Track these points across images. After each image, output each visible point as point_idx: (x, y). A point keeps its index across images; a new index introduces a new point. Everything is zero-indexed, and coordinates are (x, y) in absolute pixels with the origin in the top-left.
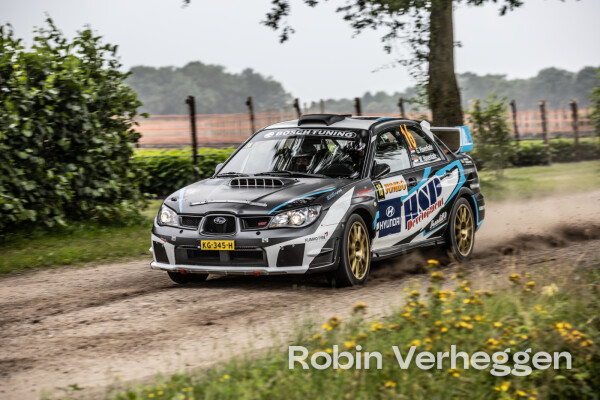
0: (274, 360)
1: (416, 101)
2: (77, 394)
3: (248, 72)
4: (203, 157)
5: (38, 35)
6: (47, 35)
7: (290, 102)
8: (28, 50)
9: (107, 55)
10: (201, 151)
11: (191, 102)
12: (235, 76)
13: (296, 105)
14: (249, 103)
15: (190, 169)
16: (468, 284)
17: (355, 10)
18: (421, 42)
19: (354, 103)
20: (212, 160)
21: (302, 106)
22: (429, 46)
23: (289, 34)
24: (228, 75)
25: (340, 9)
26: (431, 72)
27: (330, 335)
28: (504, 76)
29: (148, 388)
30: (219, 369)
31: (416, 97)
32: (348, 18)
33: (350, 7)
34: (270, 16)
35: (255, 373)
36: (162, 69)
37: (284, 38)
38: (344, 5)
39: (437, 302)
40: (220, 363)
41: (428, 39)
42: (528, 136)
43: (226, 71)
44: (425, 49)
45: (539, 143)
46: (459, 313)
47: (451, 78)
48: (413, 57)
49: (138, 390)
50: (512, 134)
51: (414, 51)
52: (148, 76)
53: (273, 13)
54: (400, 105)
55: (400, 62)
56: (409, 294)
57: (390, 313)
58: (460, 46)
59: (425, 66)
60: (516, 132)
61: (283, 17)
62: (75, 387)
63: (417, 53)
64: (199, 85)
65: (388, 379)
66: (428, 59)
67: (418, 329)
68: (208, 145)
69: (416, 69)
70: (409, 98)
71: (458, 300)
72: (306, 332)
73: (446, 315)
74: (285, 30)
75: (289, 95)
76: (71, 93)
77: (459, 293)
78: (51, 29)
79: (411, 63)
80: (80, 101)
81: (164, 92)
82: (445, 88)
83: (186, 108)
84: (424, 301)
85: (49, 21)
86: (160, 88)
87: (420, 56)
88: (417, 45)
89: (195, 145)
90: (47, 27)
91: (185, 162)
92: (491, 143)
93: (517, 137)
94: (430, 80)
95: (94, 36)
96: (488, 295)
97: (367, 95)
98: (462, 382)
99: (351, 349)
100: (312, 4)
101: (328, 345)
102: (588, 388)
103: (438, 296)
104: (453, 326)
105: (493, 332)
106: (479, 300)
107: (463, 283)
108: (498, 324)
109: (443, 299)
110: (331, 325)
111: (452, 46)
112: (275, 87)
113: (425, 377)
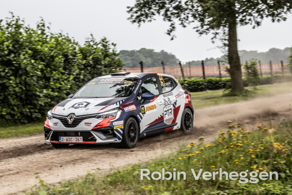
0: (171, 158)
2: (100, 171)
3: (162, 51)
5: (87, 40)
6: (90, 40)
7: (178, 62)
8: (83, 46)
9: (112, 47)
11: (141, 63)
12: (158, 53)
13: (180, 64)
14: (162, 63)
16: (242, 129)
17: (200, 28)
18: (225, 40)
19: (201, 62)
21: (182, 64)
23: (174, 38)
24: (155, 53)
25: (194, 28)
26: (229, 51)
27: (191, 148)
28: (257, 51)
29: (125, 169)
30: (151, 162)
31: (224, 60)
32: (197, 31)
33: (198, 27)
34: (168, 31)
35: (164, 163)
36: (131, 51)
37: (172, 39)
38: (196, 26)
39: (230, 136)
40: (152, 160)
42: (266, 73)
43: (154, 51)
44: (227, 42)
45: (269, 76)
46: (238, 140)
47: (236, 52)
48: (223, 45)
49: (121, 170)
50: (259, 73)
51: (223, 43)
52: (127, 54)
53: (170, 30)
54: (218, 63)
55: (217, 47)
56: (220, 133)
57: (214, 141)
58: (239, 41)
59: (227, 48)
60: (261, 72)
61: (173, 32)
62: (99, 169)
64: (145, 56)
65: (212, 165)
66: (228, 46)
67: (223, 146)
69: (224, 50)
70: (221, 60)
71: (238, 135)
72: (183, 147)
73: (234, 141)
74: (173, 36)
75: (178, 60)
76: (98, 61)
77: (239, 133)
78: (91, 38)
79: (221, 48)
80: (101, 64)
81: (132, 59)
82: (234, 56)
83: (139, 65)
84: (226, 136)
85: (92, 35)
86: (131, 58)
87: (225, 45)
88: (224, 41)
90: (90, 37)
92: (252, 76)
93: (261, 74)
94: (229, 53)
95: (107, 40)
96: (249, 133)
97: (207, 59)
98: (239, 165)
99: (198, 154)
100: (185, 26)
101: (190, 153)
102: (285, 166)
103: (231, 134)
104: (235, 145)
105: (251, 147)
106: (246, 135)
107: (240, 129)
108: (253, 144)
109: (233, 135)
110: (191, 145)
111: (236, 41)
112: (173, 57)
113: (226, 164)
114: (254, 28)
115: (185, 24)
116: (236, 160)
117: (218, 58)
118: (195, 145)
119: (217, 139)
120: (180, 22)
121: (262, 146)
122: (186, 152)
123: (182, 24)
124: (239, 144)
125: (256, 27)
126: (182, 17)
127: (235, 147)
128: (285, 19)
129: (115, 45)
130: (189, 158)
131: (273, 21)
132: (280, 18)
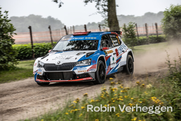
0: (59, 113)
1: (104, 25)
4: (35, 46)
10: (34, 44)
11: (30, 28)
12: (45, 19)
13: (65, 28)
14: (49, 28)
15: (31, 50)
16: (123, 86)
18: (105, 5)
19: (84, 26)
20: (38, 47)
21: (67, 28)
22: (108, 7)
23: (62, 5)
26: (108, 16)
27: (77, 104)
28: (134, 16)
30: (40, 117)
31: (104, 24)
35: (52, 118)
36: (21, 17)
37: (60, 6)
39: (112, 92)
40: (41, 115)
41: (107, 4)
42: (142, 35)
43: (42, 17)
44: (106, 8)
45: (145, 37)
46: (119, 95)
47: (115, 17)
48: (103, 10)
50: (136, 34)
51: (103, 9)
54: (99, 26)
55: (98, 12)
56: (103, 89)
57: (97, 96)
58: (118, 6)
59: (107, 13)
60: (138, 34)
63: (104, 9)
65: (96, 118)
66: (107, 11)
67: (106, 101)
68: (36, 42)
69: (104, 15)
70: (102, 24)
71: (119, 91)
72: (69, 103)
73: (115, 96)
74: (60, 3)
75: (63, 24)
77: (119, 89)
79: (102, 13)
81: (22, 25)
82: (114, 20)
83: (28, 30)
84: (108, 92)
87: (105, 10)
88: (104, 6)
89: (32, 42)
91: (29, 48)
92: (130, 38)
93: (138, 36)
94: (108, 18)
96: (128, 89)
97: (89, 23)
98: (121, 118)
99: (83, 109)
101: (76, 108)
102: (162, 118)
103: (112, 90)
104: (116, 100)
105: (131, 101)
106: (126, 91)
107: (120, 85)
108: (132, 98)
109: (114, 91)
110: (76, 101)
111: (115, 7)
112: (59, 22)
113: (109, 117)
116: (118, 114)
117: (99, 23)
118: (80, 101)
119: (99, 95)
121: (140, 100)
122: (72, 108)
124: (120, 99)
127: (117, 102)
129: (7, 12)
130: (75, 112)
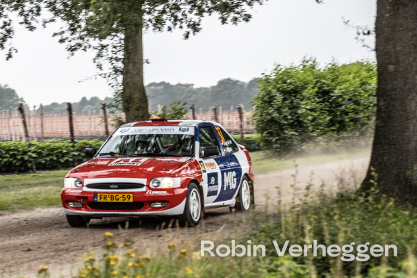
1: (113, 106)
13: (21, 109)
17: (68, 34)
18: (117, 59)
19: (67, 107)
22: (123, 63)
23: (13, 53)
25: (55, 34)
26: (125, 83)
28: (192, 85)
31: (114, 103)
32: (62, 41)
33: (63, 32)
37: (10, 56)
38: (58, 31)
39: (107, 265)
41: (123, 57)
46: (123, 274)
47: (141, 87)
48: (111, 71)
51: (112, 67)
54: (104, 109)
55: (100, 75)
56: (87, 259)
58: (148, 63)
59: (120, 78)
61: (8, 39)
63: (114, 68)
66: (122, 73)
69: (113, 81)
70: (108, 104)
71: (124, 264)
73: (115, 276)
74: (10, 50)
77: (126, 259)
79: (109, 76)
82: (136, 96)
87: (116, 70)
88: (114, 62)
94: (124, 90)
96: (148, 260)
100: (32, 28)
103: (108, 262)
106: (143, 263)
107: (129, 251)
109: (113, 263)
111: (141, 64)
114: (187, 36)
115: (33, 24)
120: (22, 19)
123: (26, 22)
125: (191, 35)
126: (26, 9)
128: (247, 18)
131: (224, 21)
132: (238, 16)
